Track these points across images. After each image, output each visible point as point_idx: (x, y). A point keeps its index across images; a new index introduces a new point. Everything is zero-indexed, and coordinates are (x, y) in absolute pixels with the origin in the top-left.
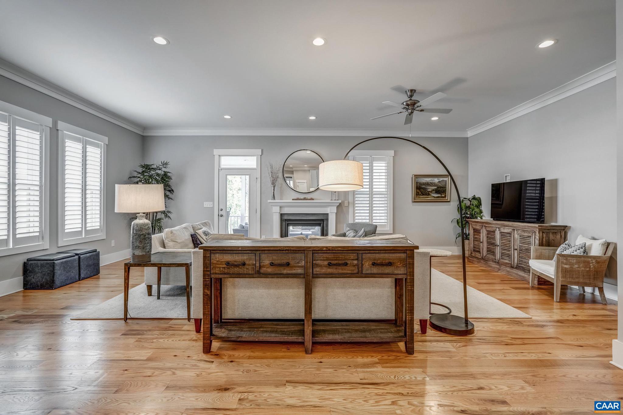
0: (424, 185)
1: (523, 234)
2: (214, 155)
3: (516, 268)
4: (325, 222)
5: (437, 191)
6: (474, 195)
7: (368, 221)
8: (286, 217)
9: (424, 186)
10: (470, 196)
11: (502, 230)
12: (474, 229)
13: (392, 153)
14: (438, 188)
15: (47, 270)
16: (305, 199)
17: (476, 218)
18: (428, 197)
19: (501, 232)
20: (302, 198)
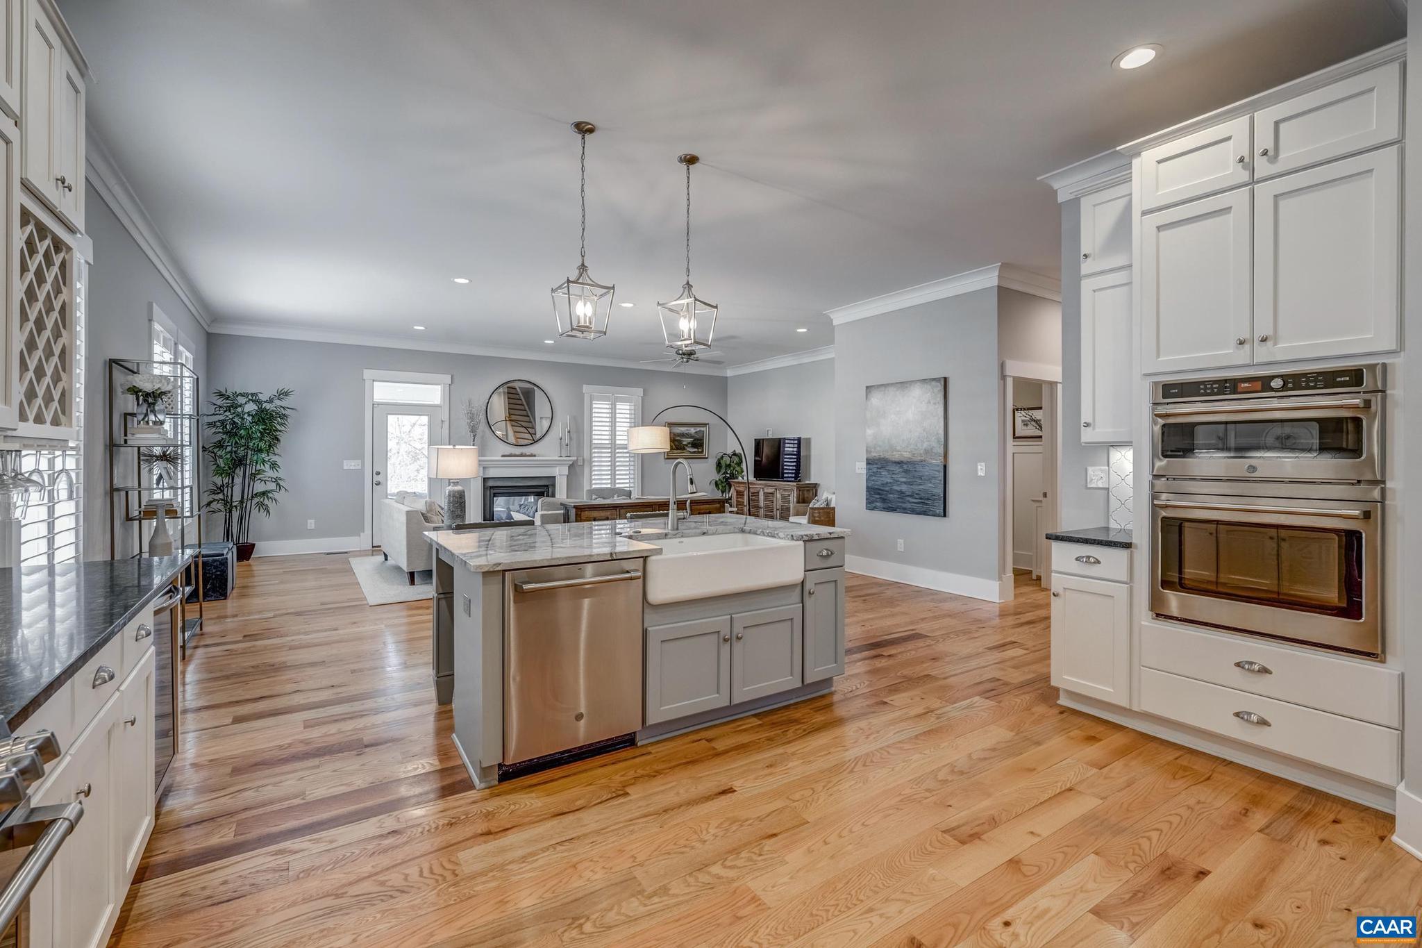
0: (678, 436)
1: (784, 493)
2: (364, 380)
4: (550, 489)
5: (694, 445)
6: (735, 451)
7: (609, 486)
8: (491, 484)
9: (679, 438)
10: (730, 452)
11: (766, 491)
12: (737, 492)
13: (640, 391)
14: (695, 440)
15: (214, 571)
16: (522, 455)
17: (737, 478)
18: (684, 453)
19: (764, 493)
20: (517, 453)
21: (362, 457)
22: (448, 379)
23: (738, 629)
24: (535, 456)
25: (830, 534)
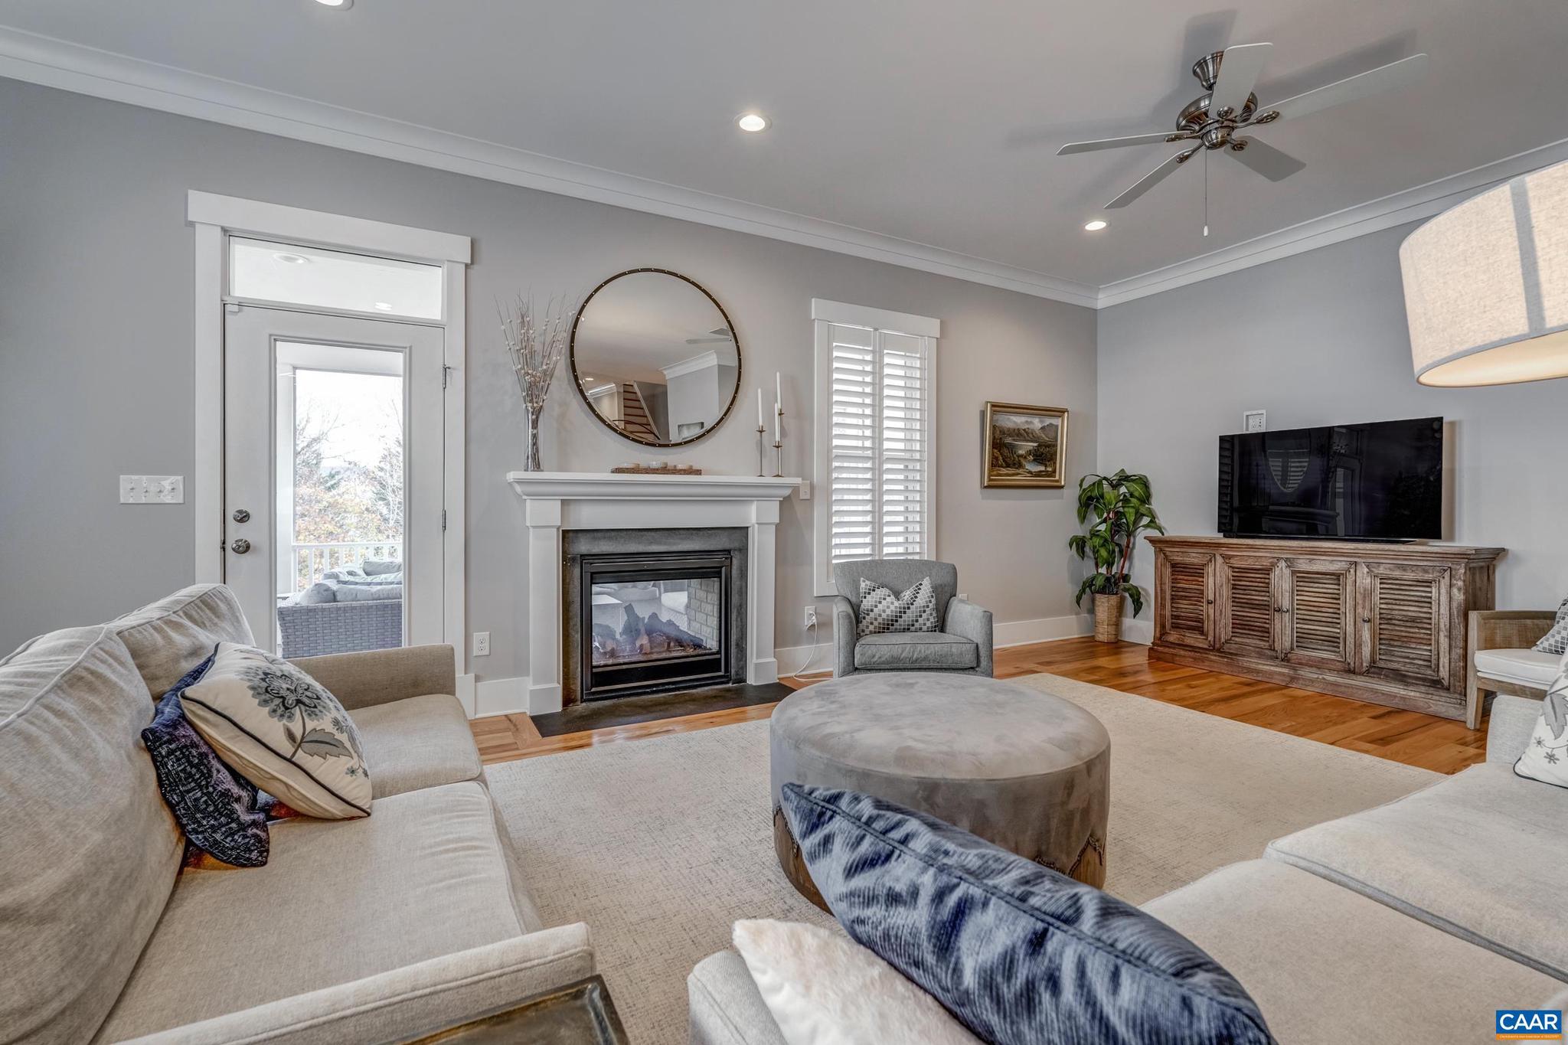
0: (1010, 435)
3: (1367, 673)
4: (735, 561)
5: (1039, 457)
6: (1123, 471)
7: (869, 551)
8: (583, 547)
9: (1009, 440)
10: (1109, 473)
11: (1304, 567)
12: (1174, 566)
13: (932, 326)
14: (1039, 446)
16: (664, 470)
18: (1018, 474)
19: (1294, 573)
20: (654, 464)
21: (186, 469)
22: (459, 247)
24: (698, 472)
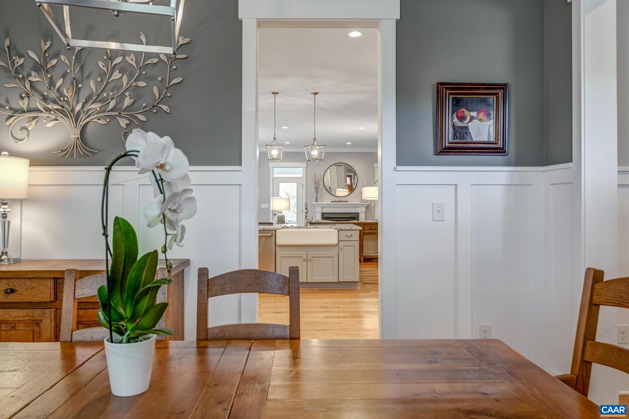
2: (270, 167)
4: (356, 219)
8: (326, 215)
16: (341, 201)
20: (338, 200)
21: (269, 203)
22: (305, 165)
23: (309, 258)
24: (347, 202)
25: (350, 228)
